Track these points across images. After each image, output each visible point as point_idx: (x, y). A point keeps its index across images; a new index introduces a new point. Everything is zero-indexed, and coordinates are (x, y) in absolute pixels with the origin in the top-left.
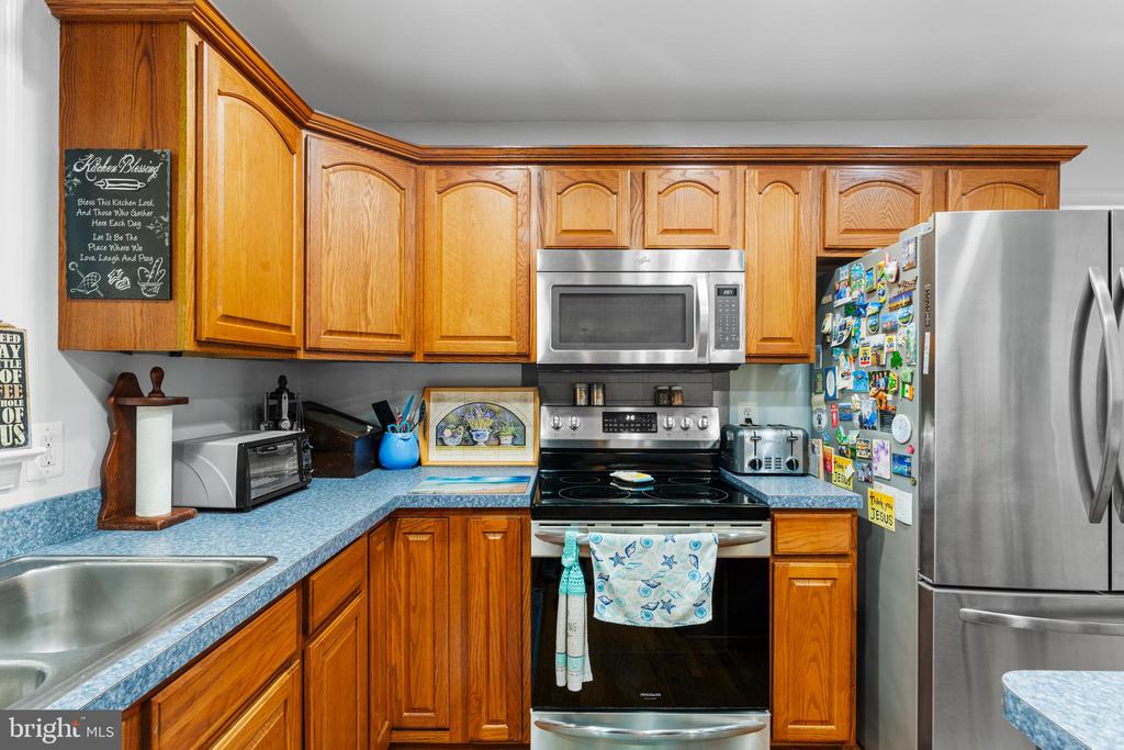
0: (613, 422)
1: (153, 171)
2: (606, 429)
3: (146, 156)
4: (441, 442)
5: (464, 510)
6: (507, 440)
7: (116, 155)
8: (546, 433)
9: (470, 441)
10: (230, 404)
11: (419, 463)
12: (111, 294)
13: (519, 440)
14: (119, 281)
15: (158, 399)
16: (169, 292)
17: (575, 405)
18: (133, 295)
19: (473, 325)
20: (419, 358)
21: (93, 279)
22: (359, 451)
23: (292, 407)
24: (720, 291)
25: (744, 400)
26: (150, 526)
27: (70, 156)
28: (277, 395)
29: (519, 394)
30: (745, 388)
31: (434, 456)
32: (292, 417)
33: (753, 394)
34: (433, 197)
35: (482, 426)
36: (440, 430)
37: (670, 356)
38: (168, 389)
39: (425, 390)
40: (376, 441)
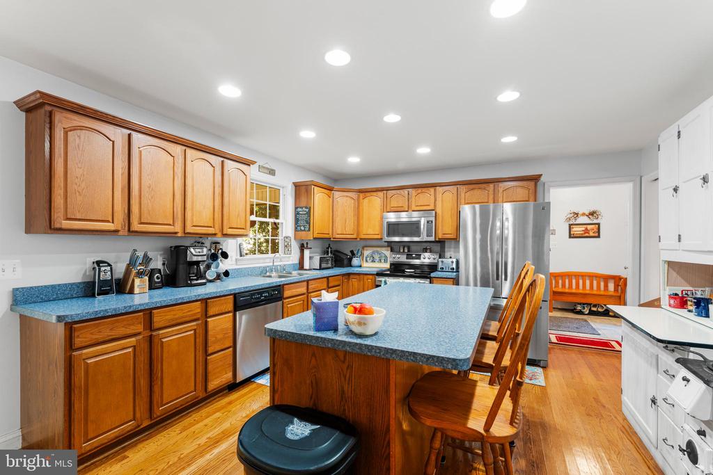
0: (409, 256)
1: (307, 210)
2: (407, 258)
3: (306, 208)
4: (367, 261)
5: (363, 274)
6: (383, 261)
7: (302, 208)
8: (392, 260)
9: (373, 261)
10: (319, 250)
11: (361, 266)
12: (301, 230)
13: (386, 261)
14: (302, 228)
15: (307, 248)
16: (309, 230)
17: (400, 252)
18: (304, 230)
19: (370, 231)
20: (358, 239)
21: (299, 228)
22: (346, 262)
23: (331, 251)
24: (428, 222)
25: (450, 251)
26: (306, 270)
27: (296, 208)
28: (328, 248)
29: (386, 249)
30: (450, 248)
31: (365, 264)
32: (331, 253)
33: (452, 250)
34: (361, 200)
35: (377, 257)
36: (366, 258)
37: (416, 239)
38: (309, 246)
39: (363, 248)
40: (350, 260)
